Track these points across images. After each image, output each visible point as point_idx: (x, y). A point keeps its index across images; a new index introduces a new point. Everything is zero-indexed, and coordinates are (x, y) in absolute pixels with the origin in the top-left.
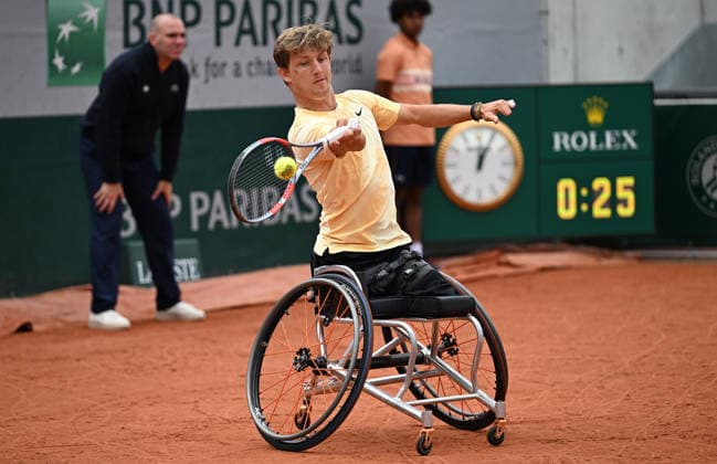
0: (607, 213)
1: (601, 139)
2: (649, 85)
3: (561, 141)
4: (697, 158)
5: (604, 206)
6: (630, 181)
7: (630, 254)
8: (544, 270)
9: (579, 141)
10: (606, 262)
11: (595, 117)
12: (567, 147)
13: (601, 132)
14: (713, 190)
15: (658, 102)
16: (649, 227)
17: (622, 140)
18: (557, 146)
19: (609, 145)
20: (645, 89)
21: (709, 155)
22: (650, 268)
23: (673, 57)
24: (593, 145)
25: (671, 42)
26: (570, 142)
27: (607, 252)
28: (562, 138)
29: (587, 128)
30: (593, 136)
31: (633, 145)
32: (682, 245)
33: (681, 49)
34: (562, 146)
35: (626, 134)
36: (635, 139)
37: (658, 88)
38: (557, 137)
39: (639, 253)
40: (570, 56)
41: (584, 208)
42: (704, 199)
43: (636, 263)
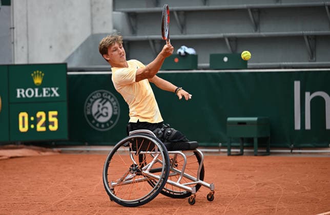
0: (44, 129)
1: (40, 92)
2: (65, 64)
3: (20, 93)
4: (89, 102)
5: (42, 126)
6: (55, 113)
7: (55, 149)
8: (12, 158)
9: (30, 93)
10: (43, 154)
11: (38, 81)
12: (24, 96)
14: (98, 117)
15: (69, 73)
16: (65, 136)
17: (51, 92)
18: (18, 96)
19: (45, 95)
20: (62, 67)
21: (96, 100)
22: (65, 157)
23: (77, 50)
24: (37, 95)
25: (76, 43)
26: (25, 93)
27: (44, 149)
28: (21, 91)
29: (34, 86)
30: (37, 90)
31: (57, 95)
33: (82, 45)
34: (21, 95)
36: (58, 92)
37: (69, 66)
38: (18, 90)
39: (60, 149)
40: (25, 49)
41: (32, 126)
42: (94, 122)
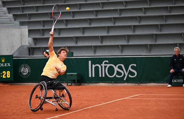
0: (5, 77)
1: (4, 65)
2: (12, 55)
5: (5, 76)
6: (9, 72)
7: (9, 84)
9: (0, 65)
10: (5, 85)
11: (3, 61)
13: (4, 63)
15: (14, 58)
16: (12, 79)
17: (8, 65)
19: (5, 66)
20: (11, 56)
22: (12, 86)
23: (16, 51)
24: (3, 66)
25: (16, 48)
27: (5, 84)
29: (2, 63)
30: (3, 64)
31: (10, 66)
32: (18, 83)
33: (18, 49)
35: (8, 64)
36: (10, 65)
37: (14, 56)
41: (1, 76)
43: (10, 85)
